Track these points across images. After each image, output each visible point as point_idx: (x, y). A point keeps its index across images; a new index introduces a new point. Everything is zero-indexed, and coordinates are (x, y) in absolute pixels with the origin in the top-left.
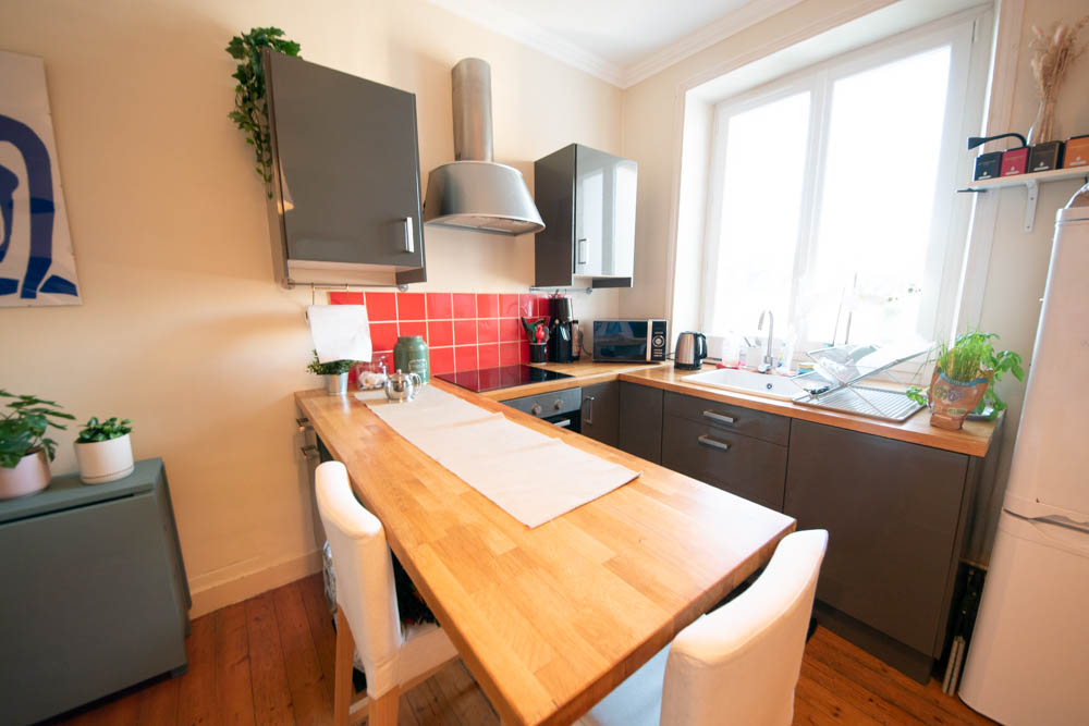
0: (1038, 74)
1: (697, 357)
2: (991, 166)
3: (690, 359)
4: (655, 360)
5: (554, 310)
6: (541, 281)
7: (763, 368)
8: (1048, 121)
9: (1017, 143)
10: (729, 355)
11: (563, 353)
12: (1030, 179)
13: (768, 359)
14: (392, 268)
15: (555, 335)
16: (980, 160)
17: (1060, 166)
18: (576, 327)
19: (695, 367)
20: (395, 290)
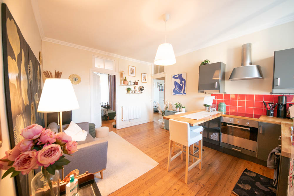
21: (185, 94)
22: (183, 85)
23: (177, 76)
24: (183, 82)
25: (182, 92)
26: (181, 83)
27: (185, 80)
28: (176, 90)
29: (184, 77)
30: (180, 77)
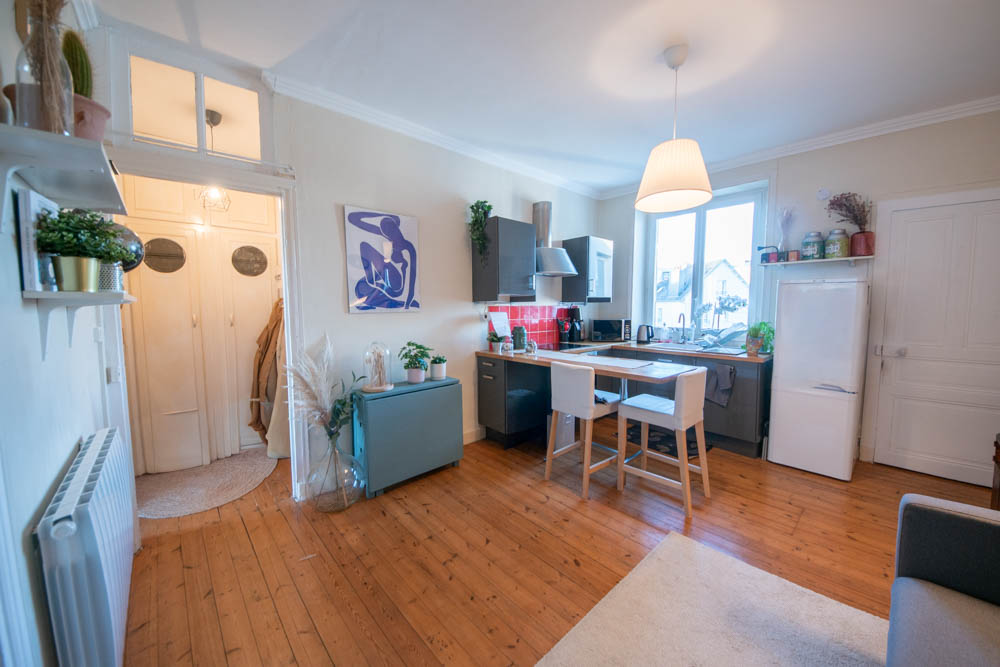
0: (780, 225)
1: (649, 337)
2: (766, 258)
3: (646, 339)
4: (626, 340)
5: (572, 314)
6: (564, 299)
7: (681, 341)
8: (786, 242)
9: (775, 250)
10: (664, 336)
11: (576, 337)
12: (778, 264)
13: (683, 337)
14: (508, 295)
15: (573, 327)
16: (763, 255)
17: (788, 260)
18: (582, 323)
19: (648, 342)
20: (509, 305)
21: (416, 304)
22: (404, 269)
23: (376, 222)
24: (406, 254)
25: (403, 298)
26: (397, 256)
27: (411, 245)
28: (374, 286)
29: (406, 231)
30: (391, 227)
